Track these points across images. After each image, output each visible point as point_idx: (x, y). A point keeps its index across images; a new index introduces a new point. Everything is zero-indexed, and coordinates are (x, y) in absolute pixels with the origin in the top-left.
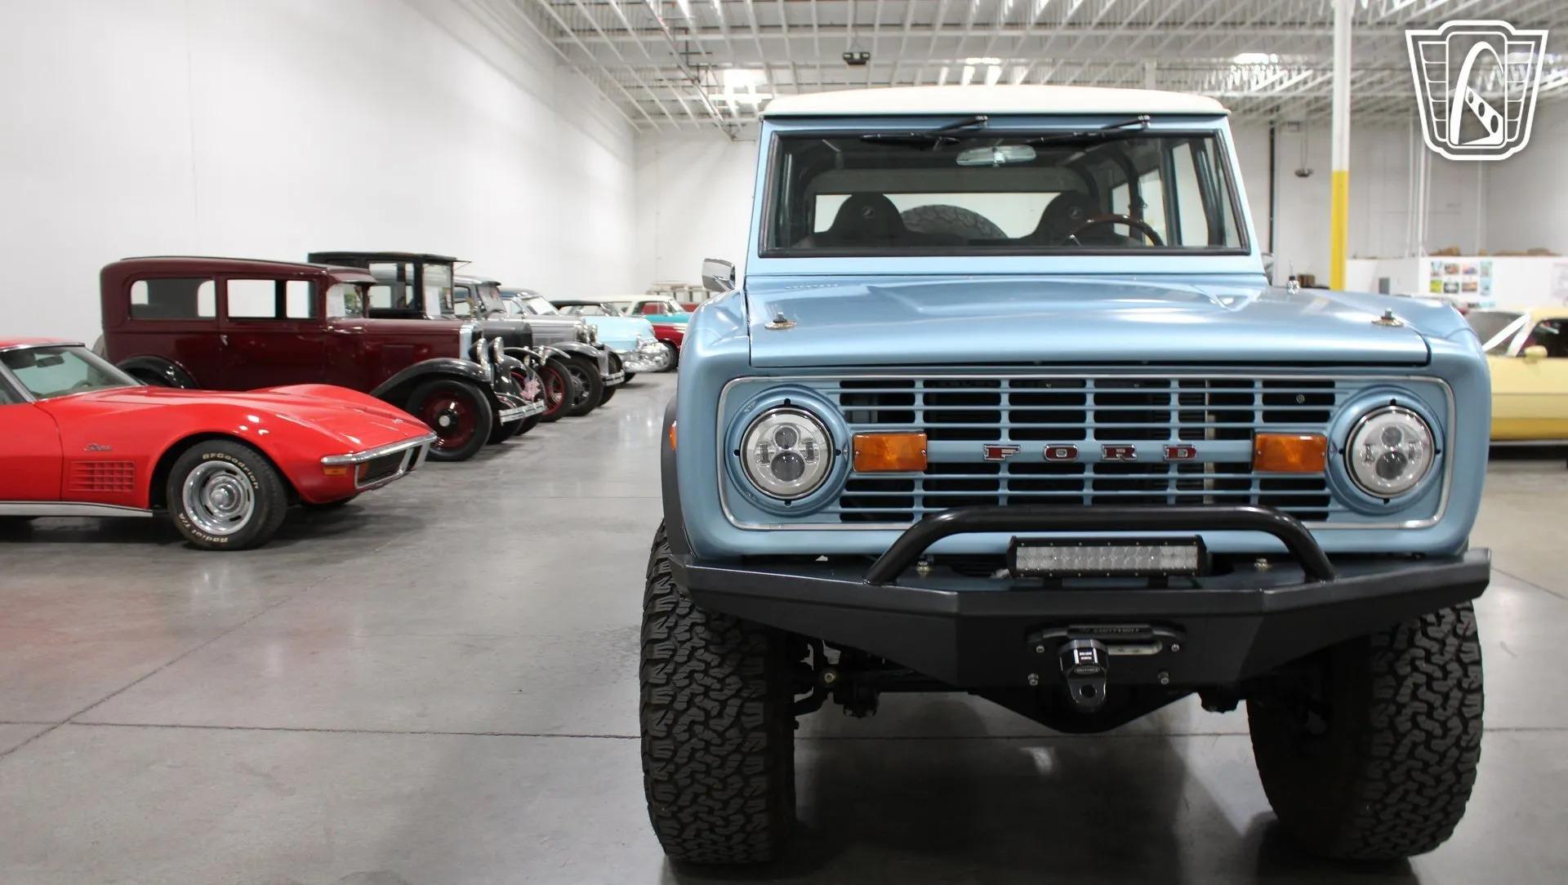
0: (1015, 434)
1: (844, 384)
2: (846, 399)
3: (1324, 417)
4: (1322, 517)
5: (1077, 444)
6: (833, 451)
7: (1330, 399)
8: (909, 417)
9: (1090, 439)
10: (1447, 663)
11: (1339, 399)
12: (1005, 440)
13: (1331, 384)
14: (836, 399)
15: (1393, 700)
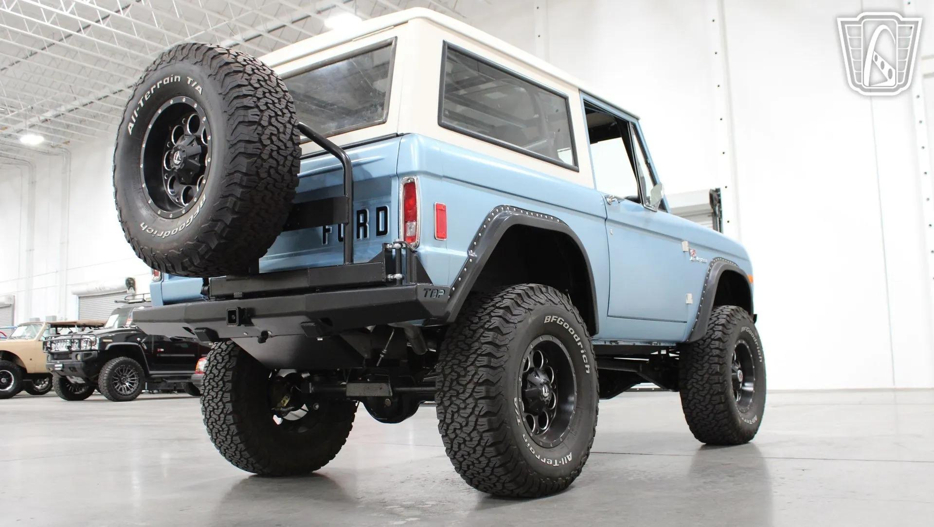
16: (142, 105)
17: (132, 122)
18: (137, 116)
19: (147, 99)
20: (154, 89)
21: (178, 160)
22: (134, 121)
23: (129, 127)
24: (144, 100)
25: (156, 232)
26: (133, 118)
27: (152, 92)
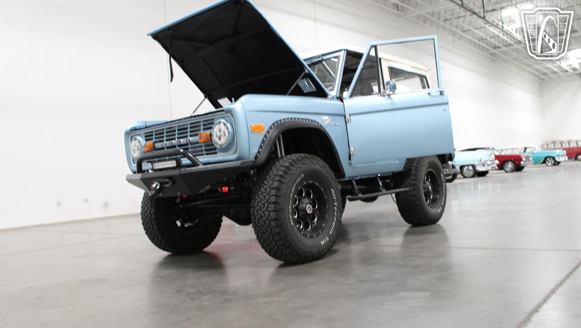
0: (167, 140)
1: (145, 133)
2: (146, 137)
3: (211, 128)
4: (216, 153)
5: (173, 142)
6: (141, 148)
7: (213, 123)
8: (152, 139)
9: (177, 140)
10: (266, 195)
11: (215, 123)
12: (165, 142)
13: (213, 119)
14: (144, 137)
15: (253, 206)
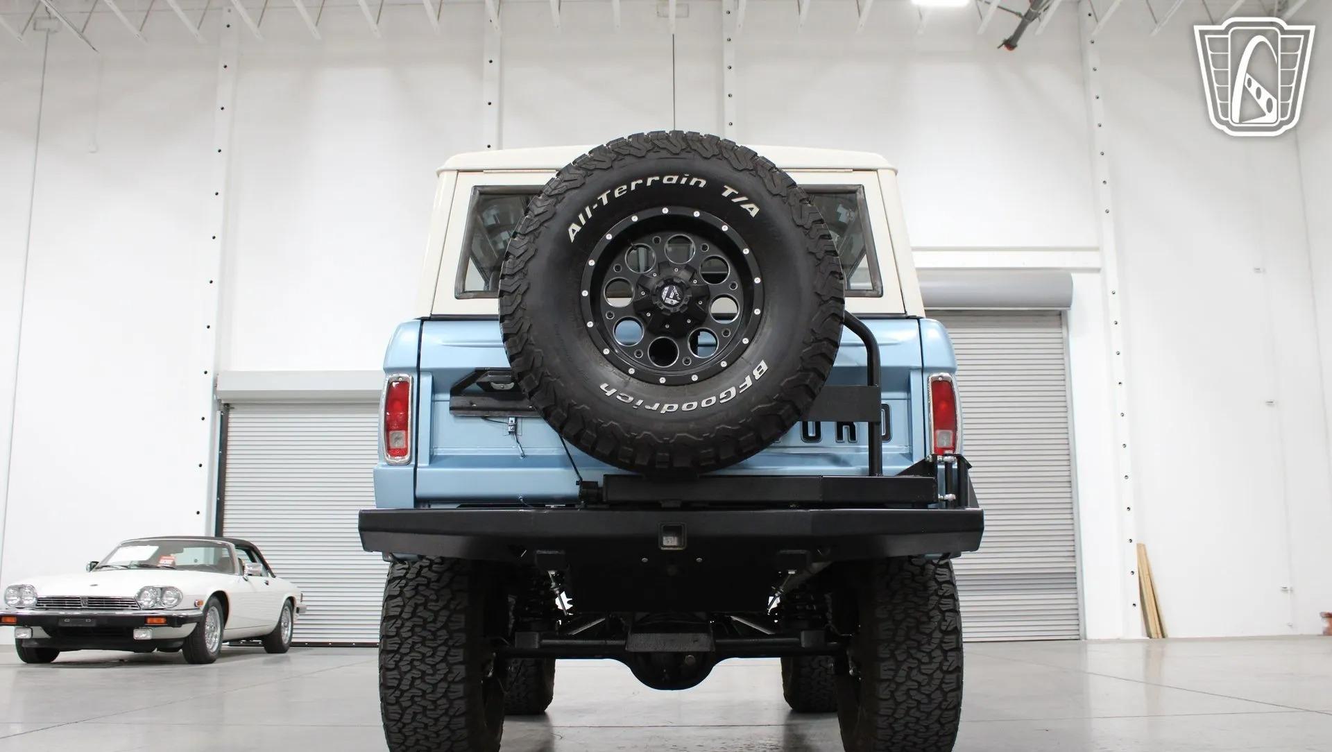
16: (605, 201)
17: (579, 223)
18: (590, 215)
19: (617, 194)
20: (637, 185)
21: (675, 298)
22: (583, 222)
23: (570, 230)
24: (611, 196)
25: (640, 402)
26: (581, 217)
27: (633, 187)
